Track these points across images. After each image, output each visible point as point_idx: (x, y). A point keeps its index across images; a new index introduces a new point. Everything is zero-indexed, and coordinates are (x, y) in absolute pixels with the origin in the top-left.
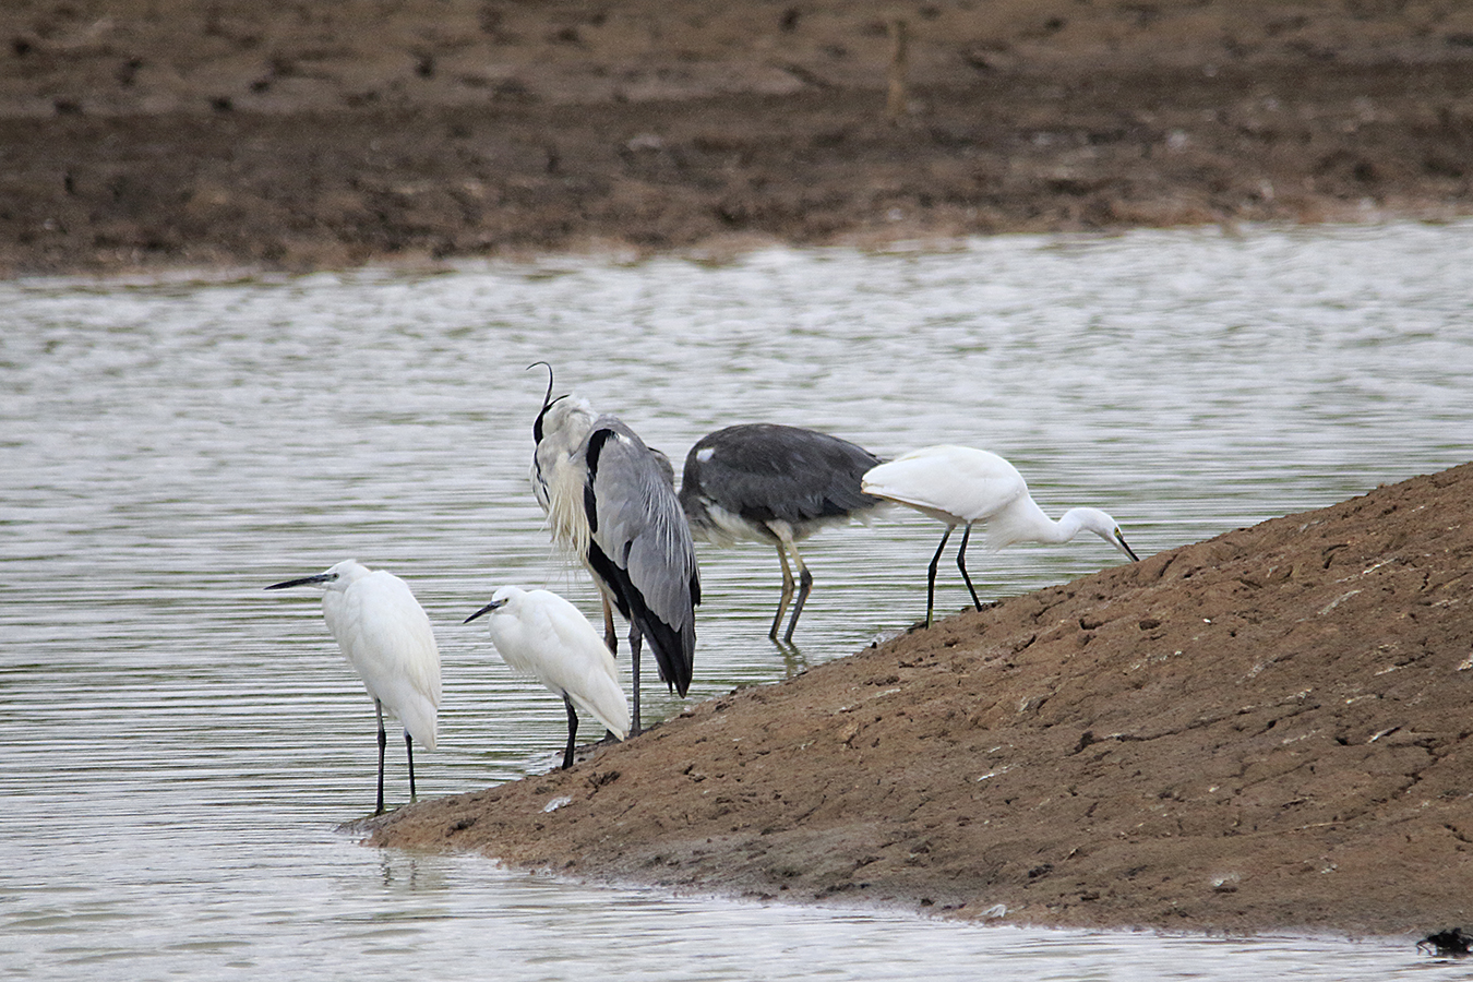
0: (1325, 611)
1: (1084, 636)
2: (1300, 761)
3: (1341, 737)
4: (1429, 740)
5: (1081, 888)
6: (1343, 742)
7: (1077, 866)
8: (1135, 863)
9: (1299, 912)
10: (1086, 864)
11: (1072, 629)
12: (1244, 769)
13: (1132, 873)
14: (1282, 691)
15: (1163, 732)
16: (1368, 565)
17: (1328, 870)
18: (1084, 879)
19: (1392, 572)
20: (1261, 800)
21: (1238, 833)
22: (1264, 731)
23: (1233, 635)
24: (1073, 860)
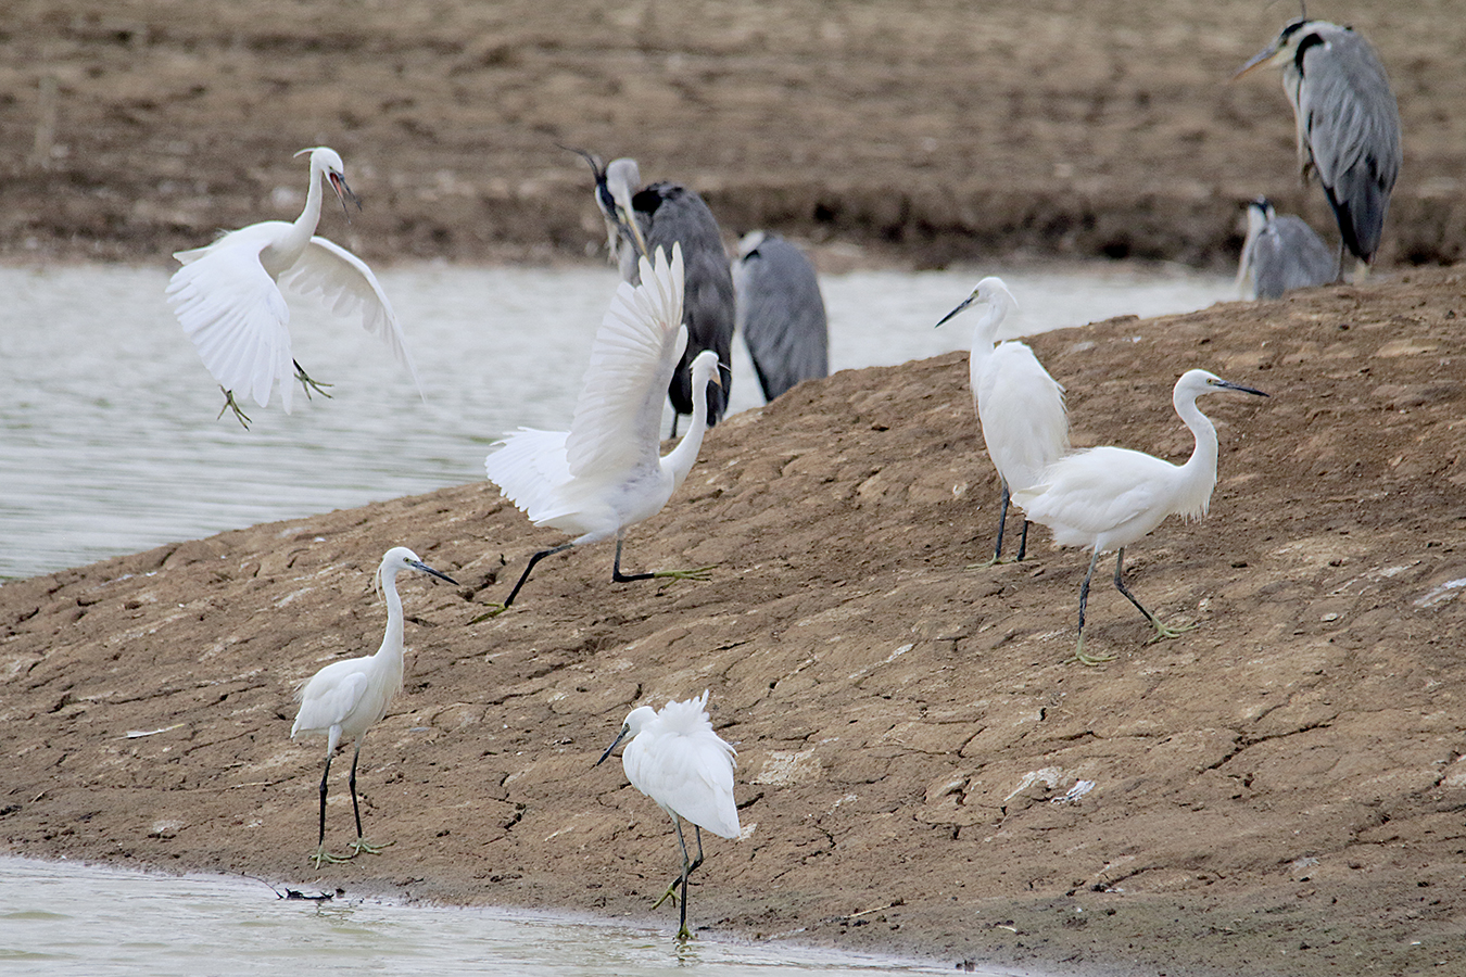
0: (282, 604)
1: (78, 612)
2: (244, 730)
3: (280, 712)
5: (42, 827)
6: (282, 717)
7: (42, 808)
8: (93, 809)
9: (226, 861)
10: (48, 807)
11: (71, 606)
12: (194, 733)
13: (89, 817)
14: (236, 670)
15: (131, 698)
16: (324, 568)
17: (256, 825)
18: (46, 819)
19: (342, 574)
20: (208, 760)
21: (184, 789)
22: (217, 703)
23: (202, 619)
24: (39, 802)
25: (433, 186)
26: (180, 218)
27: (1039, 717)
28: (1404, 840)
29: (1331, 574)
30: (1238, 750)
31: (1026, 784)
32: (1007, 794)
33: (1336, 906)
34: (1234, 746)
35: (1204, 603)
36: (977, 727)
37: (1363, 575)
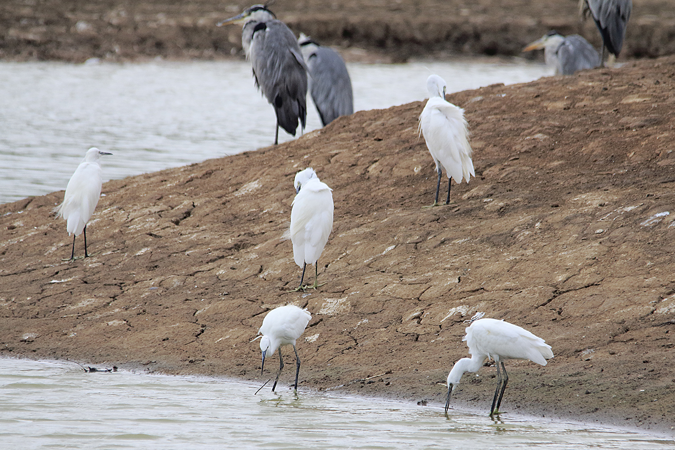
2: (67, 289)
3: (85, 280)
4: (121, 284)
6: (86, 282)
9: (59, 353)
12: (43, 290)
14: (63, 259)
15: (11, 273)
16: (105, 209)
17: (73, 335)
19: (114, 212)
20: (49, 304)
21: (37, 318)
22: (54, 275)
23: (46, 235)
25: (155, 21)
26: (31, 37)
27: (457, 281)
28: (636, 340)
29: (600, 210)
30: (555, 297)
31: (451, 314)
32: (442, 319)
33: (603, 373)
34: (553, 294)
35: (538, 225)
36: (427, 286)
37: (615, 210)
